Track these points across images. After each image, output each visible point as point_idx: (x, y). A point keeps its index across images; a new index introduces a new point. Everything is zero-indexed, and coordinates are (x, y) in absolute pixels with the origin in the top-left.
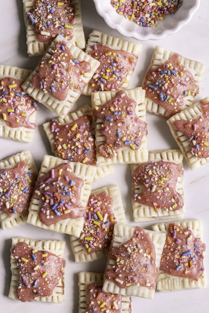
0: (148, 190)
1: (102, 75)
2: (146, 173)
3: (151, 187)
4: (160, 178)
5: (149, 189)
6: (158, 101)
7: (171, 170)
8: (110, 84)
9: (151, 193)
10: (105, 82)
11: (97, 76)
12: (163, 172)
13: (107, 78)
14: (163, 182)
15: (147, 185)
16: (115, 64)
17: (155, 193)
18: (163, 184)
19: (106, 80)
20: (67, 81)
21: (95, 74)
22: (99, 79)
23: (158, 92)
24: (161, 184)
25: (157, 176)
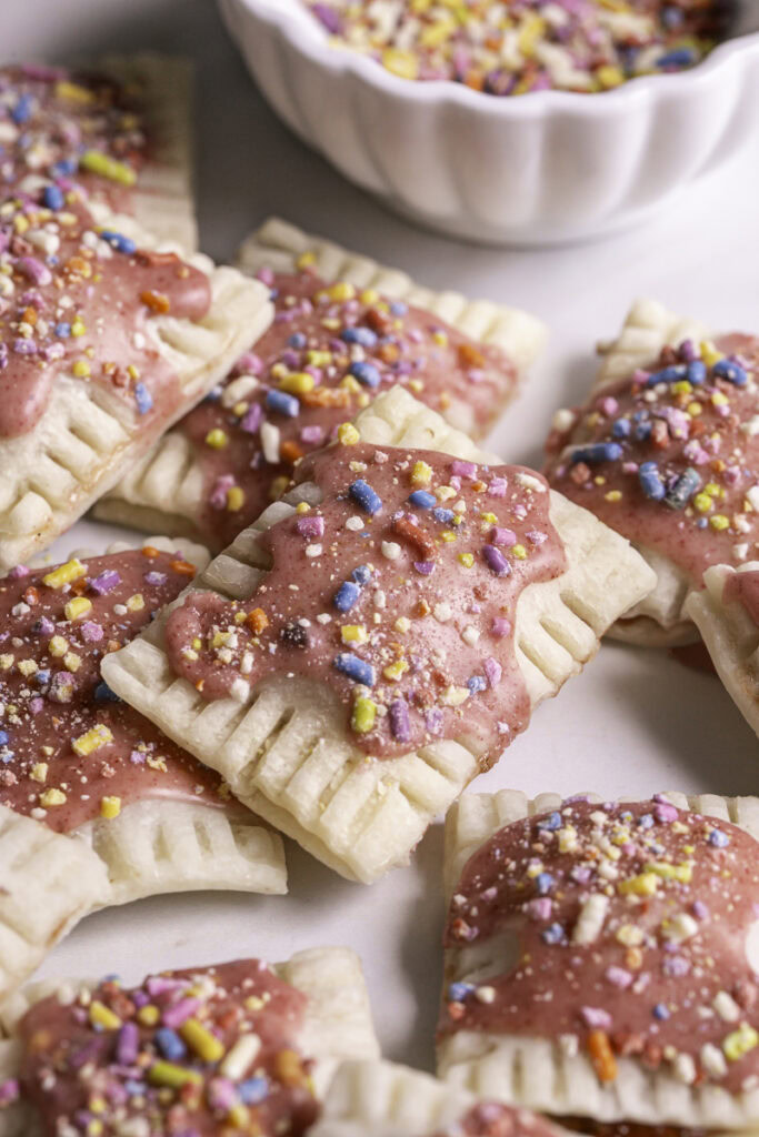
0: (550, 938)
1: (272, 379)
2: (540, 847)
3: (571, 918)
4: (635, 865)
5: (557, 928)
6: (631, 515)
7: (712, 835)
8: (318, 424)
9: (567, 951)
10: (294, 408)
11: (247, 384)
12: (663, 843)
13: (307, 382)
14: (661, 888)
15: (545, 908)
16: (366, 335)
17: (600, 952)
18: (654, 899)
19: (297, 394)
20: (57, 321)
21: (234, 375)
22: (258, 397)
23: (631, 466)
24: (642, 894)
25: (616, 853)
